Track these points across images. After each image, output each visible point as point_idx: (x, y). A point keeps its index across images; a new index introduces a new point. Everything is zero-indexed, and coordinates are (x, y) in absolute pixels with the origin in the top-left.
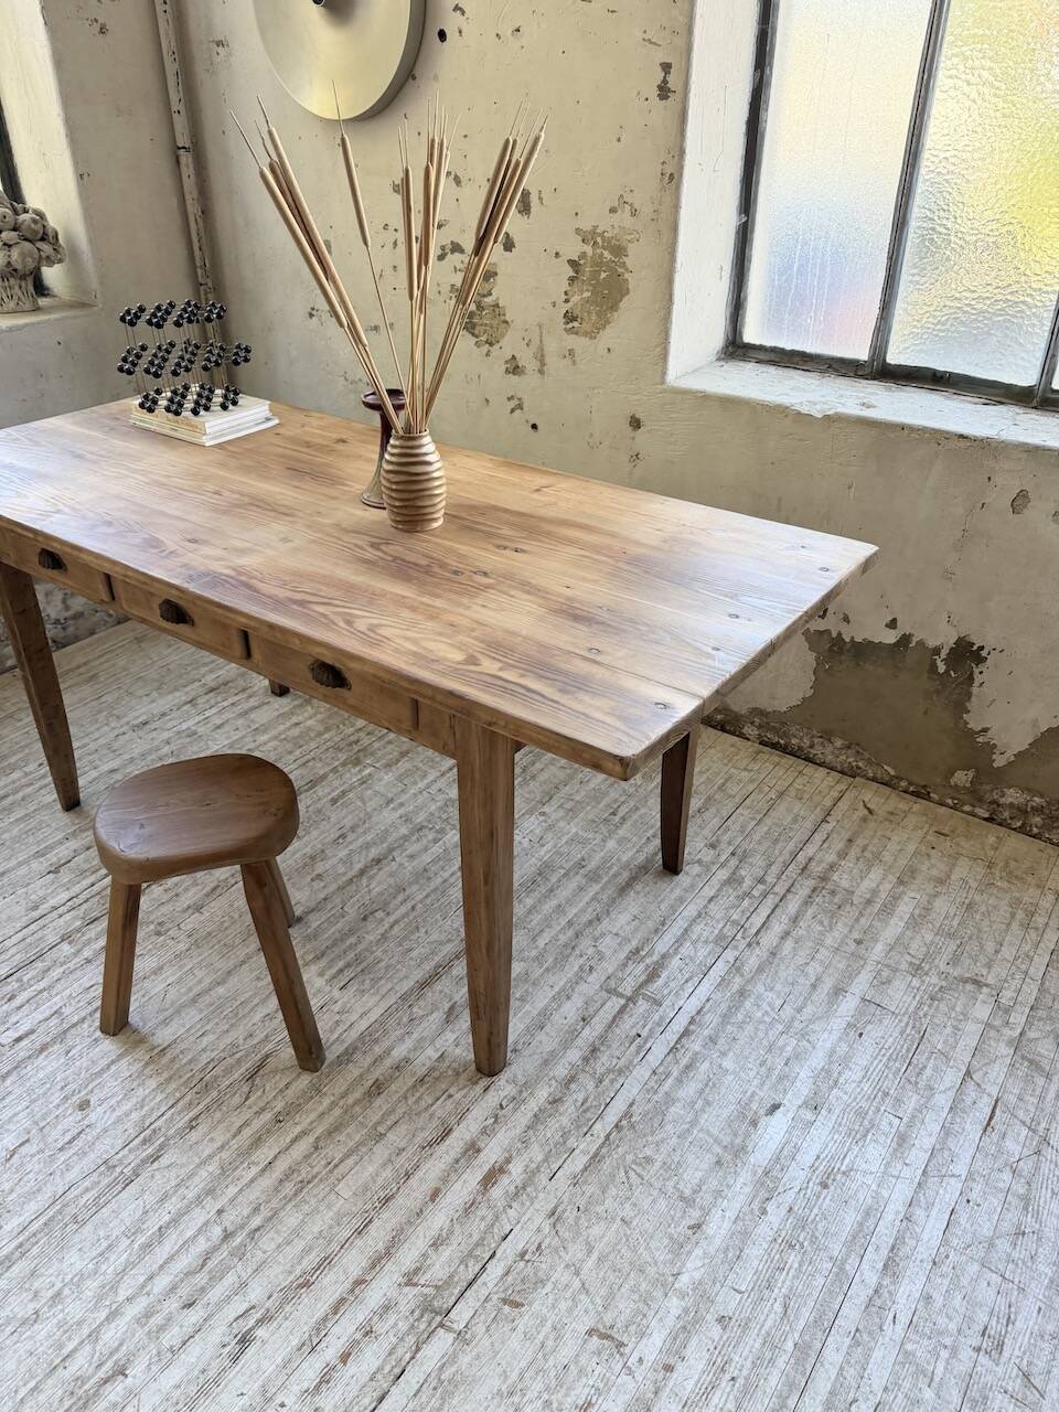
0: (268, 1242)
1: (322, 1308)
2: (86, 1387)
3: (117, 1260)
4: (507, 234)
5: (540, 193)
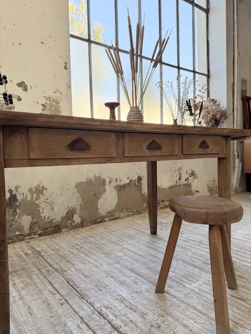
4: (19, 97)
5: (31, 86)
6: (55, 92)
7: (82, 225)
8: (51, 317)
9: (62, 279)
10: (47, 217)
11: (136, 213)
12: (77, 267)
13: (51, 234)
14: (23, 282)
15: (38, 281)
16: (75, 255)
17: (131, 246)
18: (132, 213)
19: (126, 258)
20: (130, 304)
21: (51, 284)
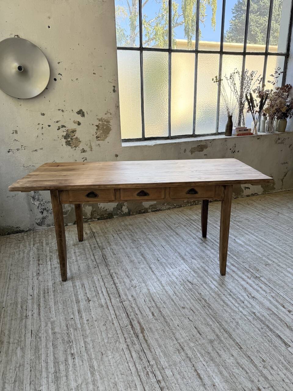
0: (234, 291)
1: (251, 288)
2: (256, 318)
3: (228, 309)
4: (79, 122)
5: (87, 112)
6: (106, 114)
7: (129, 214)
8: (88, 273)
9: (101, 253)
10: (102, 207)
11: (177, 206)
12: (112, 247)
13: (106, 219)
14: (80, 252)
15: (87, 252)
16: (114, 238)
17: (153, 237)
18: (173, 206)
19: (144, 245)
20: (128, 274)
21: (94, 255)
